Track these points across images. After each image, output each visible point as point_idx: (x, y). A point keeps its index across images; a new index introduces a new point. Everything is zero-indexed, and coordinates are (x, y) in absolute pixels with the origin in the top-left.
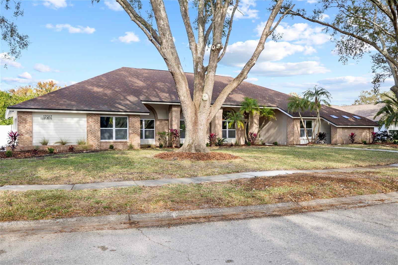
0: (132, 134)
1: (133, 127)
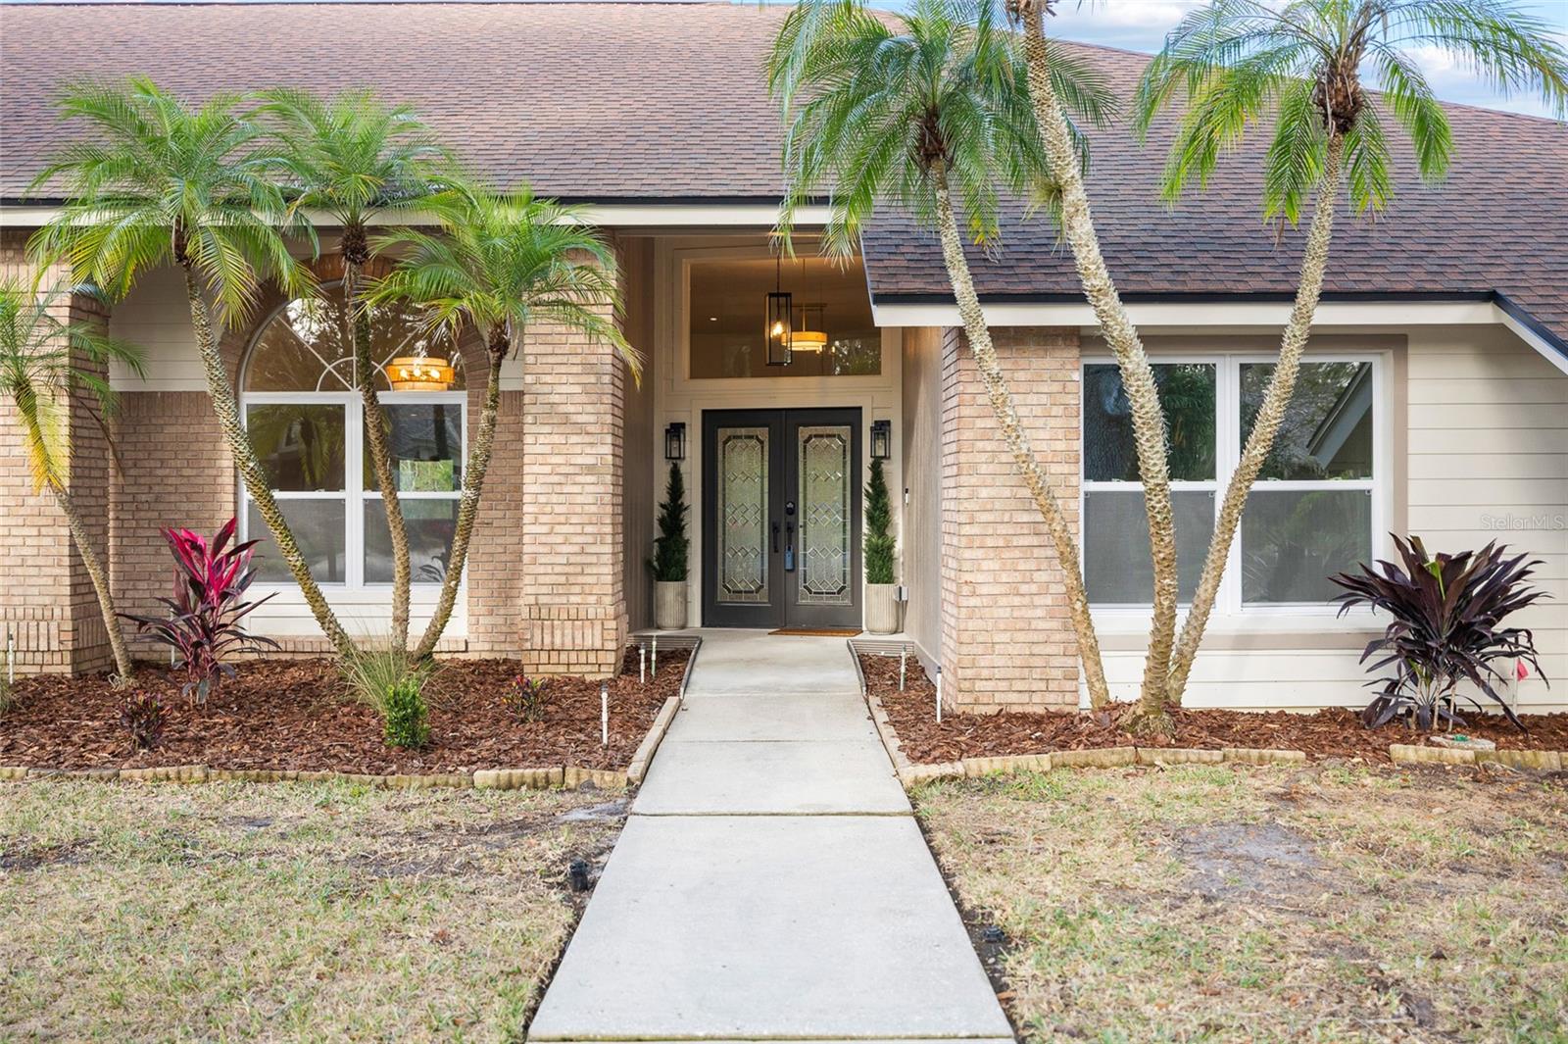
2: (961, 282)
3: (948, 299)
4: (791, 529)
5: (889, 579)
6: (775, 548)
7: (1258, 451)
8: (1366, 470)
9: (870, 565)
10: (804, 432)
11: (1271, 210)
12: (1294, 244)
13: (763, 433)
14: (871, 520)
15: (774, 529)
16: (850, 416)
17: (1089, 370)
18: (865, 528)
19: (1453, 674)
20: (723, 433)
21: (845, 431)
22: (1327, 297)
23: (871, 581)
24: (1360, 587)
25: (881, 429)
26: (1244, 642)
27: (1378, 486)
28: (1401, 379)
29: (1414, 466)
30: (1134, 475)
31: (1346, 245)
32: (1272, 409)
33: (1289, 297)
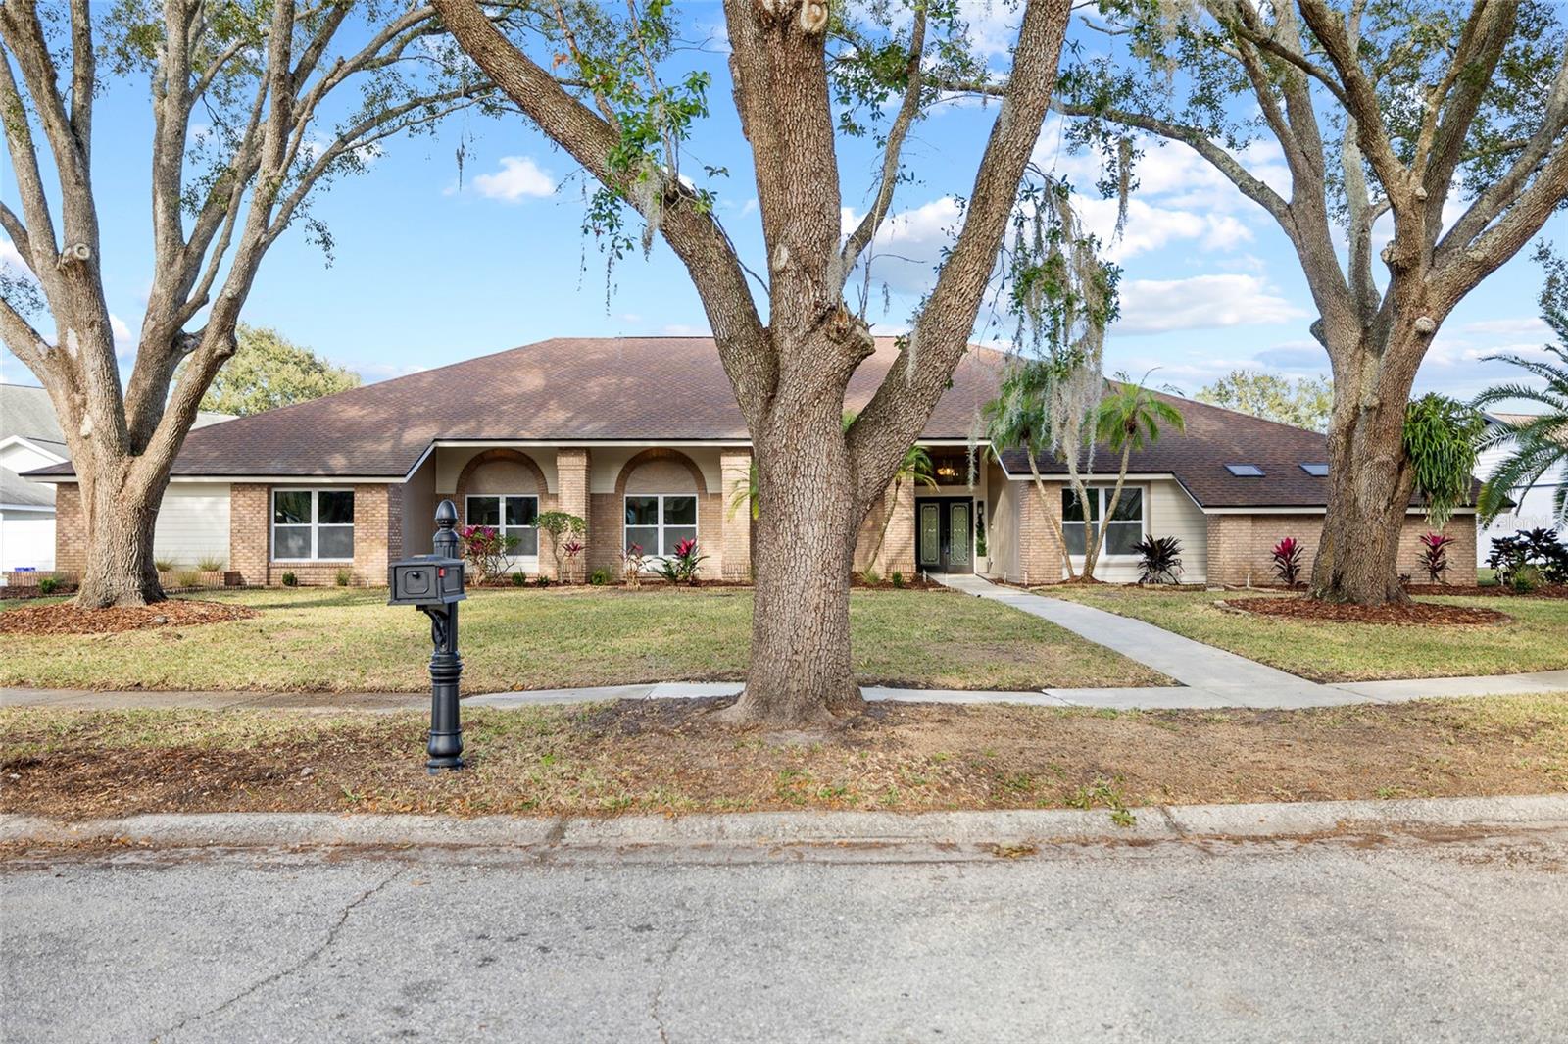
0: (364, 541)
1: (364, 522)
2: (1034, 470)
3: (1031, 473)
4: (948, 538)
5: (985, 555)
6: (941, 545)
7: (1110, 513)
8: (1140, 518)
9: (978, 550)
10: (952, 505)
11: (1111, 448)
12: (1118, 458)
13: (937, 505)
14: (978, 535)
15: (941, 539)
16: (969, 499)
17: (1064, 491)
18: (975, 537)
19: (1161, 570)
20: (922, 505)
21: (967, 504)
22: (1128, 472)
23: (979, 555)
24: (1138, 549)
25: (980, 504)
26: (1107, 565)
27: (1143, 522)
28: (1149, 492)
29: (1153, 516)
30: (1082, 519)
31: (1133, 458)
32: (1114, 503)
33: (1118, 473)
